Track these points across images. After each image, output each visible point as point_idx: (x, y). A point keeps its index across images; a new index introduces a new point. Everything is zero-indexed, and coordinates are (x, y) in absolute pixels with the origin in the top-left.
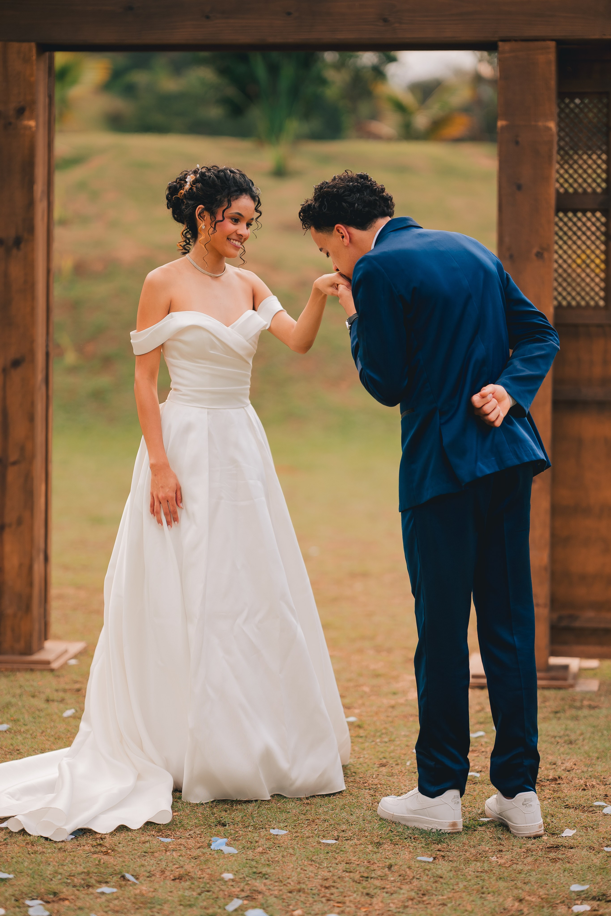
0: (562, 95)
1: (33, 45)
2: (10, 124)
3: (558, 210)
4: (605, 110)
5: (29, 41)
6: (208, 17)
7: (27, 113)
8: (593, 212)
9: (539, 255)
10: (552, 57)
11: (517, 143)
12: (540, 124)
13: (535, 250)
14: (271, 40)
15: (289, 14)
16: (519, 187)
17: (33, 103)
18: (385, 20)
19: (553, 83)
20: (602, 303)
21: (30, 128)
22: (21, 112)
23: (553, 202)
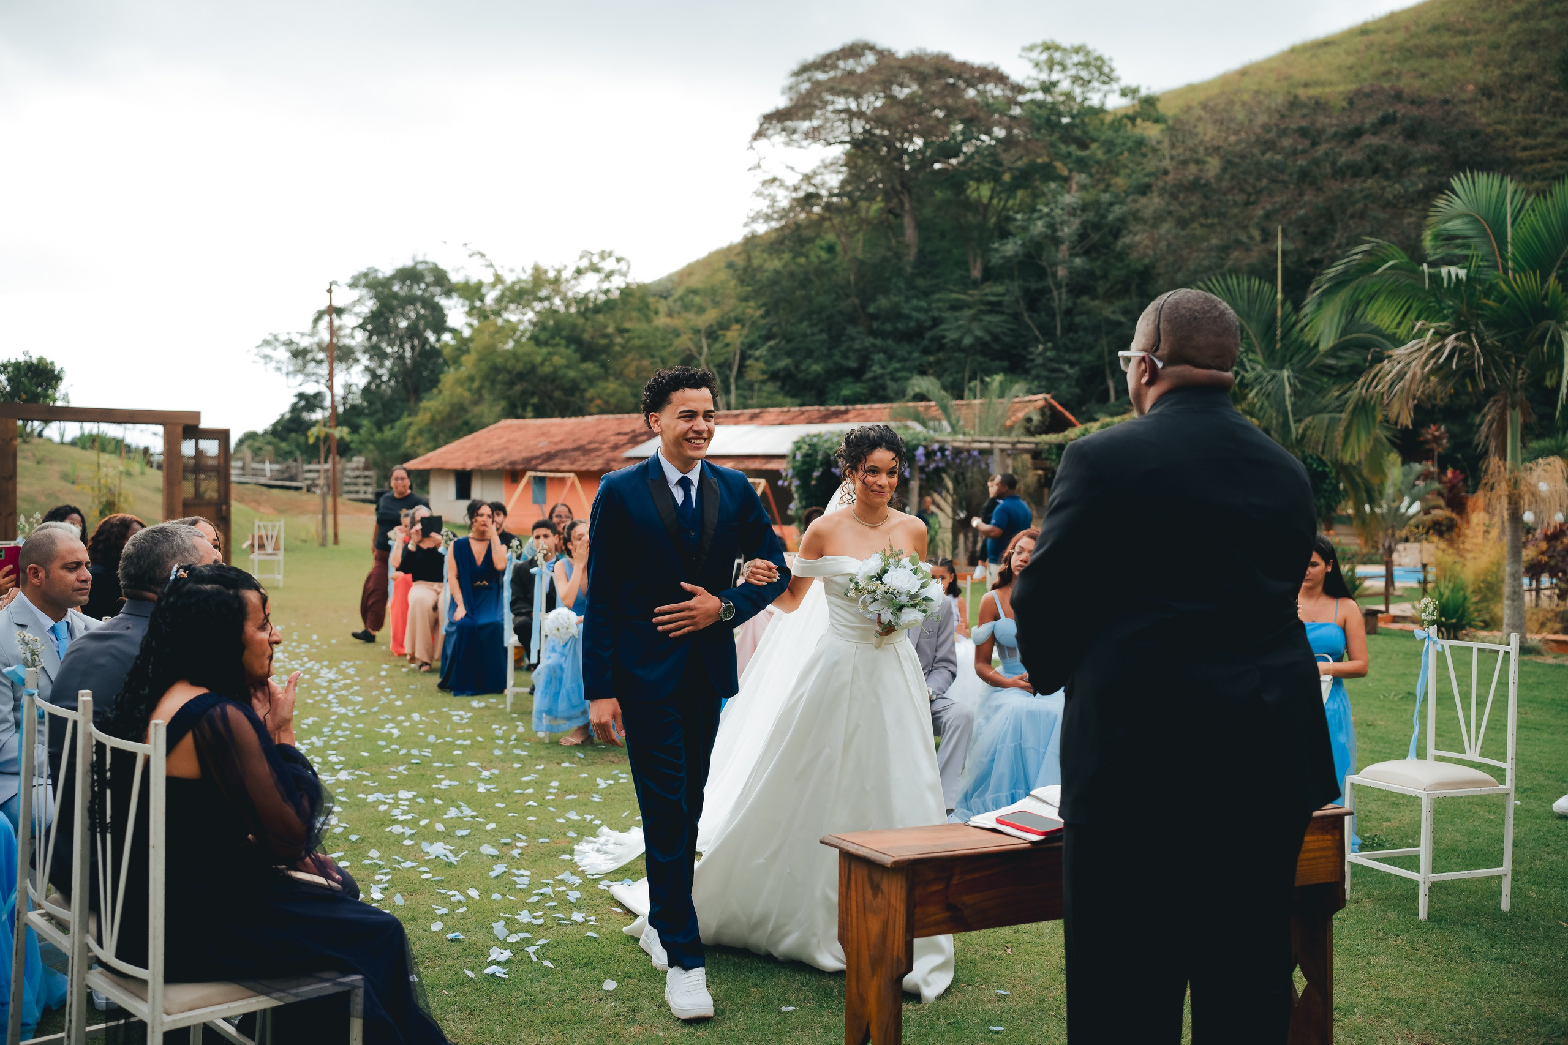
10: (181, 429)
12: (178, 447)
19: (182, 436)
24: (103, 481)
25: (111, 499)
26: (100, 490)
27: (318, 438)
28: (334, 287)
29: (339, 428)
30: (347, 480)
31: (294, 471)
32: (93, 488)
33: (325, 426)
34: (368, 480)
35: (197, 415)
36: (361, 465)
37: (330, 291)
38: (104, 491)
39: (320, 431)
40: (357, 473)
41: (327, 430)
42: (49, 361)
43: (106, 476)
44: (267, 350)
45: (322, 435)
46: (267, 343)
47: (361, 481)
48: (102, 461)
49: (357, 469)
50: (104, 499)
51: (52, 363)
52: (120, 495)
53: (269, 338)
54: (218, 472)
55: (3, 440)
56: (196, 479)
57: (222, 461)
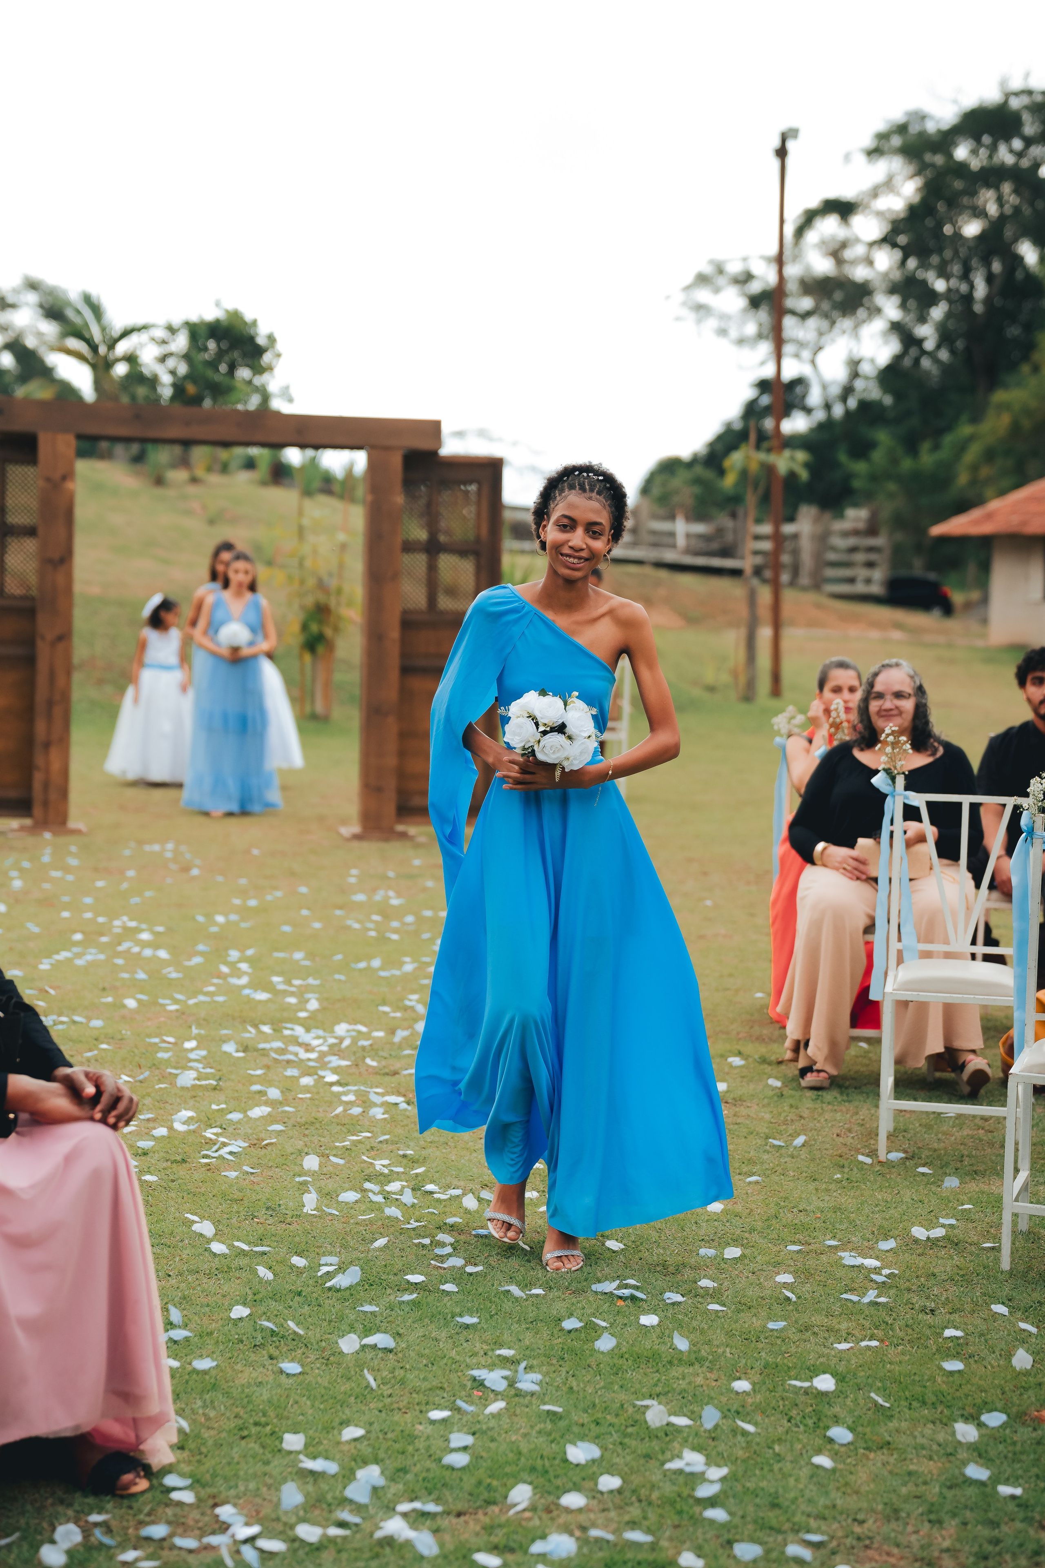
1: (71, 435)
2: (57, 485)
4: (427, 493)
5: (69, 433)
7: (69, 480)
8: (422, 552)
9: (393, 578)
10: (400, 459)
11: (380, 510)
12: (394, 498)
13: (392, 574)
16: (380, 538)
17: (72, 473)
19: (400, 477)
20: (425, 609)
22: (65, 479)
24: (308, 563)
25: (322, 598)
26: (302, 582)
27: (744, 474)
28: (790, 145)
29: (787, 453)
30: (832, 556)
31: (729, 537)
32: (290, 578)
33: (758, 447)
34: (873, 557)
35: (434, 428)
36: (861, 525)
37: (782, 153)
38: (311, 582)
39: (747, 458)
40: (852, 541)
41: (762, 456)
42: (248, 316)
43: (315, 552)
44: (703, 295)
45: (754, 467)
46: (702, 279)
47: (860, 557)
48: (306, 522)
49: (856, 533)
50: (310, 601)
51: (255, 323)
52: (339, 591)
53: (708, 269)
54: (477, 554)
55: (48, 480)
56: (432, 568)
57: (484, 531)
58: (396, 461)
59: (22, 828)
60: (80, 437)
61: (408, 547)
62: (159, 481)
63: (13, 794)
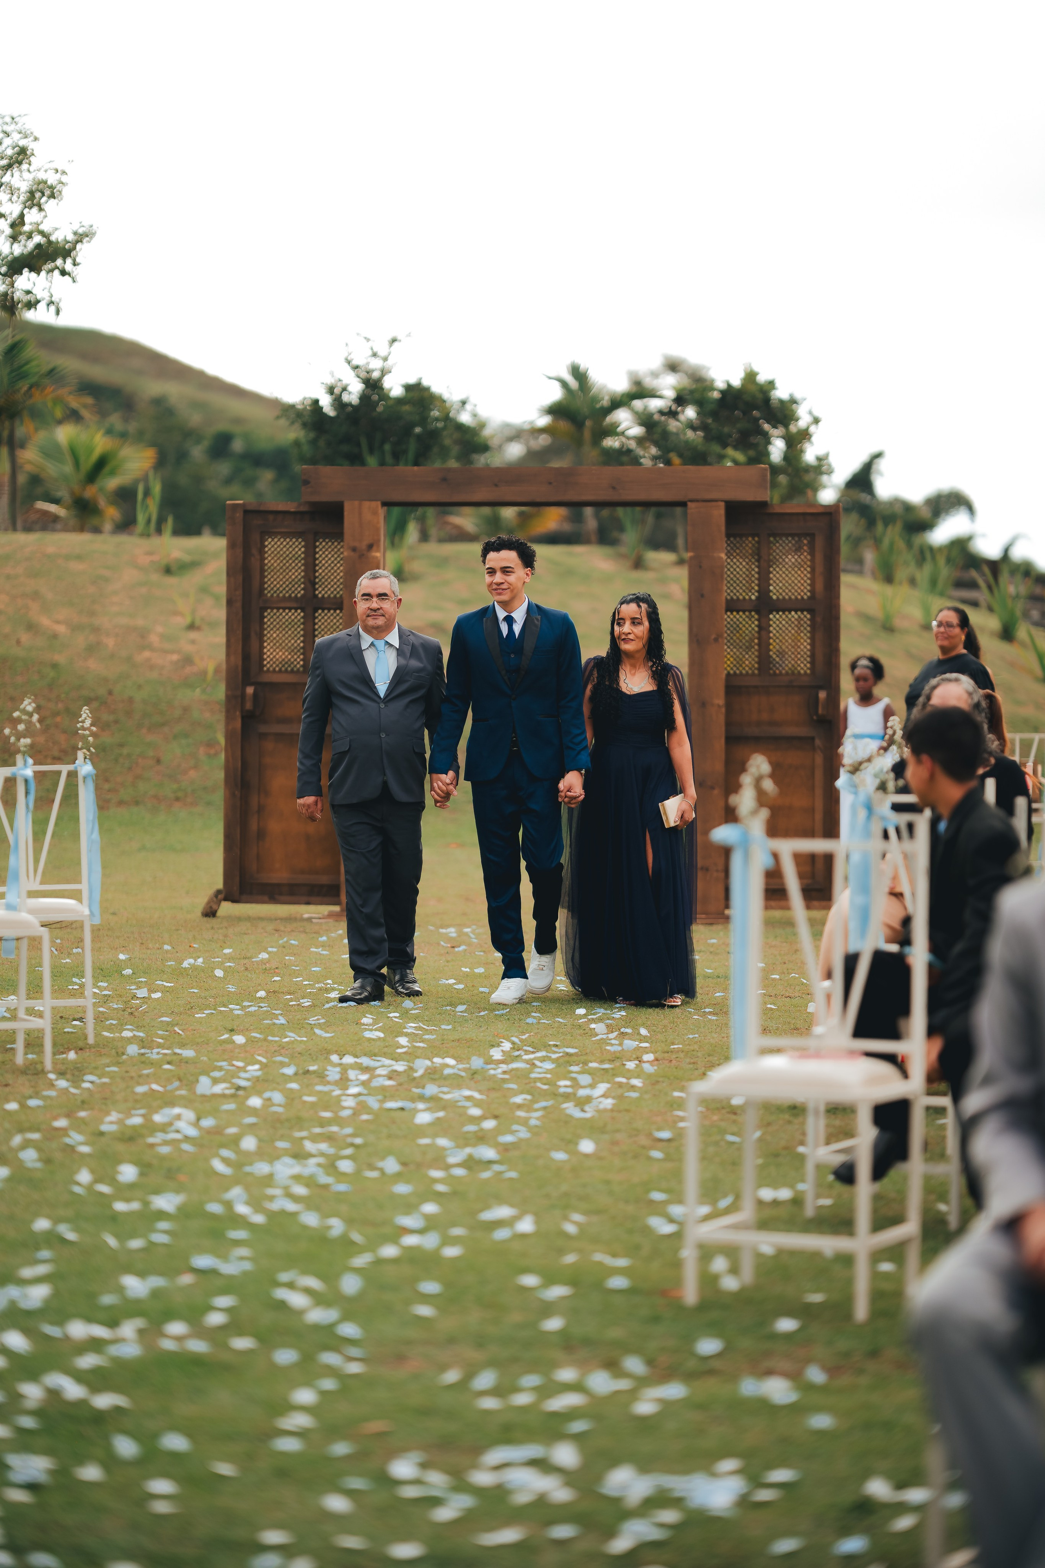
0: (728, 535)
1: (379, 503)
2: (363, 555)
3: (727, 611)
4: (757, 545)
5: (376, 500)
6: (496, 485)
7: (375, 548)
8: (750, 611)
9: (716, 640)
10: (722, 512)
11: (700, 567)
12: (715, 555)
13: (713, 637)
14: (538, 500)
15: (550, 483)
16: (702, 596)
17: (379, 541)
18: (614, 488)
19: (723, 528)
20: (756, 672)
21: (377, 557)
22: (370, 547)
23: (724, 605)
35: (761, 476)
54: (810, 611)
55: (354, 549)
56: (764, 628)
57: (820, 586)
58: (719, 513)
59: (331, 915)
60: (384, 504)
61: (732, 606)
62: (638, 564)
63: (324, 880)
